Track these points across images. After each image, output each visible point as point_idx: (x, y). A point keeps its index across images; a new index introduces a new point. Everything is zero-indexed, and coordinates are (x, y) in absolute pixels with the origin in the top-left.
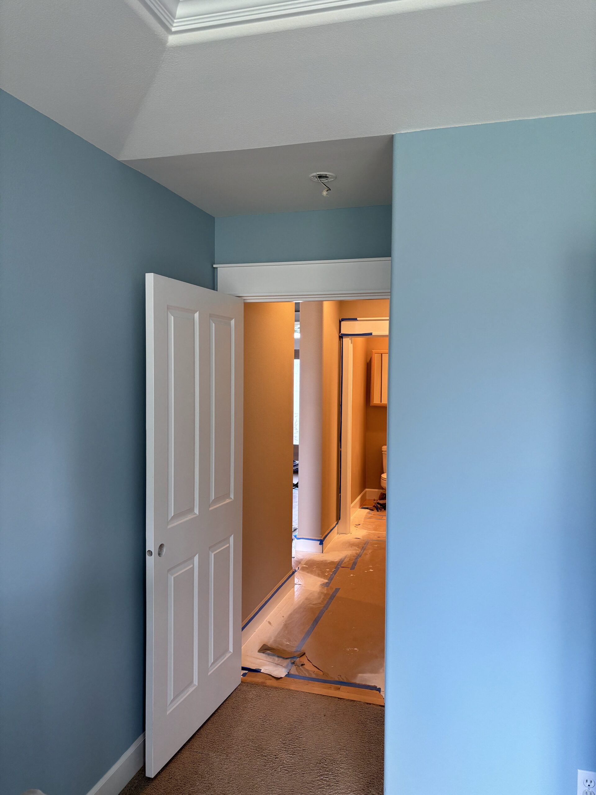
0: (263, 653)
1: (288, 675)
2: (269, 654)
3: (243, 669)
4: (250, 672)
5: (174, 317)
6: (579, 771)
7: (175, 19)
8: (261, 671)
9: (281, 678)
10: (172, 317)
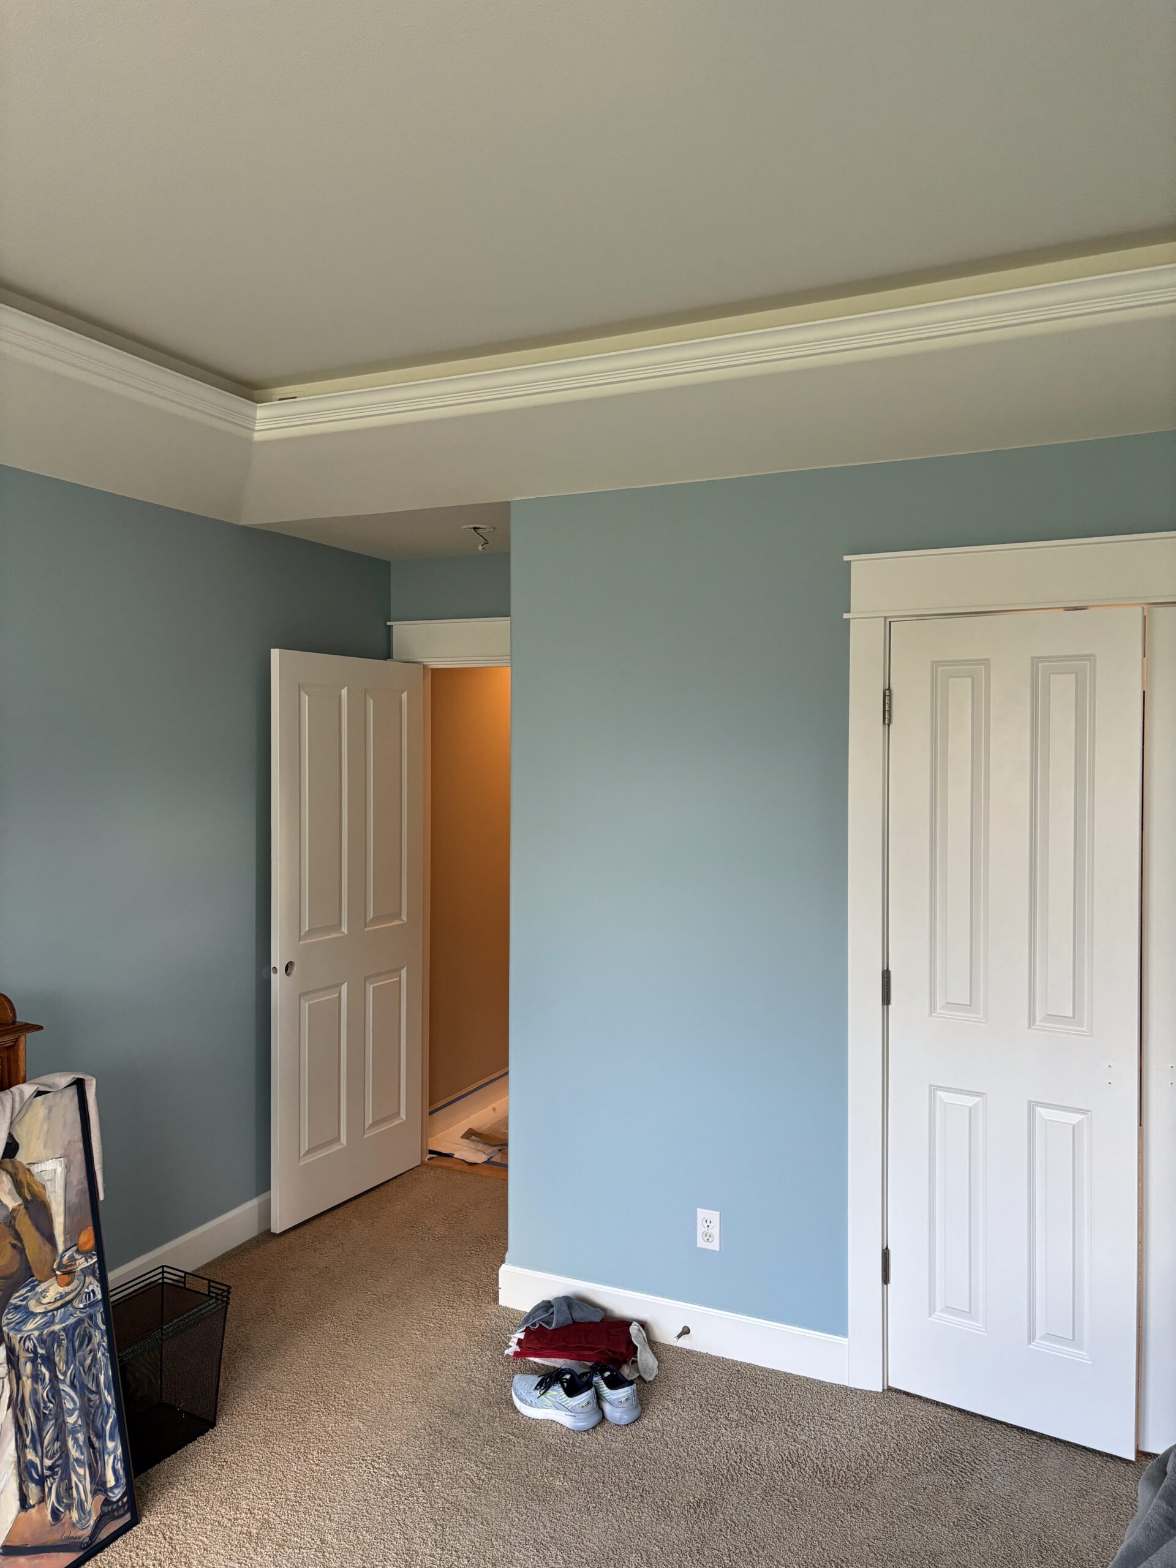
0: (467, 1139)
1: (488, 1162)
2: (473, 1141)
3: (431, 1152)
4: (439, 1157)
5: (309, 696)
6: (698, 1209)
7: (256, 420)
8: (454, 1156)
9: (476, 1164)
10: (307, 697)
